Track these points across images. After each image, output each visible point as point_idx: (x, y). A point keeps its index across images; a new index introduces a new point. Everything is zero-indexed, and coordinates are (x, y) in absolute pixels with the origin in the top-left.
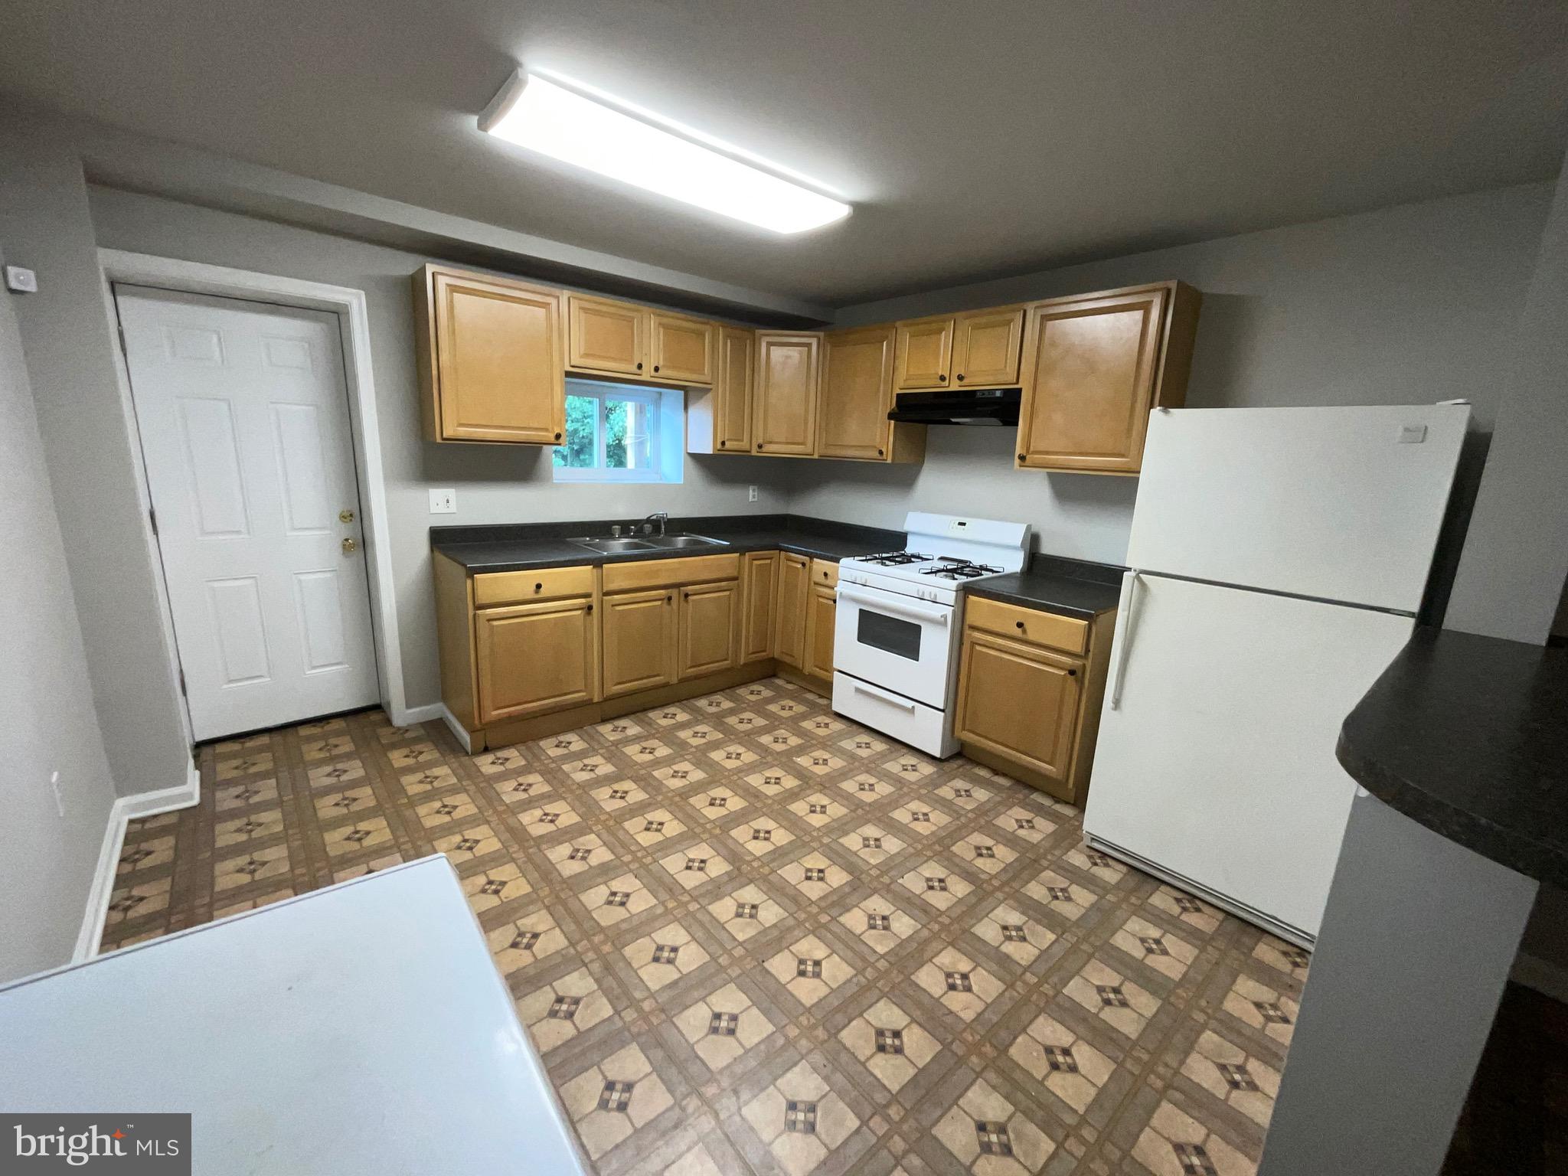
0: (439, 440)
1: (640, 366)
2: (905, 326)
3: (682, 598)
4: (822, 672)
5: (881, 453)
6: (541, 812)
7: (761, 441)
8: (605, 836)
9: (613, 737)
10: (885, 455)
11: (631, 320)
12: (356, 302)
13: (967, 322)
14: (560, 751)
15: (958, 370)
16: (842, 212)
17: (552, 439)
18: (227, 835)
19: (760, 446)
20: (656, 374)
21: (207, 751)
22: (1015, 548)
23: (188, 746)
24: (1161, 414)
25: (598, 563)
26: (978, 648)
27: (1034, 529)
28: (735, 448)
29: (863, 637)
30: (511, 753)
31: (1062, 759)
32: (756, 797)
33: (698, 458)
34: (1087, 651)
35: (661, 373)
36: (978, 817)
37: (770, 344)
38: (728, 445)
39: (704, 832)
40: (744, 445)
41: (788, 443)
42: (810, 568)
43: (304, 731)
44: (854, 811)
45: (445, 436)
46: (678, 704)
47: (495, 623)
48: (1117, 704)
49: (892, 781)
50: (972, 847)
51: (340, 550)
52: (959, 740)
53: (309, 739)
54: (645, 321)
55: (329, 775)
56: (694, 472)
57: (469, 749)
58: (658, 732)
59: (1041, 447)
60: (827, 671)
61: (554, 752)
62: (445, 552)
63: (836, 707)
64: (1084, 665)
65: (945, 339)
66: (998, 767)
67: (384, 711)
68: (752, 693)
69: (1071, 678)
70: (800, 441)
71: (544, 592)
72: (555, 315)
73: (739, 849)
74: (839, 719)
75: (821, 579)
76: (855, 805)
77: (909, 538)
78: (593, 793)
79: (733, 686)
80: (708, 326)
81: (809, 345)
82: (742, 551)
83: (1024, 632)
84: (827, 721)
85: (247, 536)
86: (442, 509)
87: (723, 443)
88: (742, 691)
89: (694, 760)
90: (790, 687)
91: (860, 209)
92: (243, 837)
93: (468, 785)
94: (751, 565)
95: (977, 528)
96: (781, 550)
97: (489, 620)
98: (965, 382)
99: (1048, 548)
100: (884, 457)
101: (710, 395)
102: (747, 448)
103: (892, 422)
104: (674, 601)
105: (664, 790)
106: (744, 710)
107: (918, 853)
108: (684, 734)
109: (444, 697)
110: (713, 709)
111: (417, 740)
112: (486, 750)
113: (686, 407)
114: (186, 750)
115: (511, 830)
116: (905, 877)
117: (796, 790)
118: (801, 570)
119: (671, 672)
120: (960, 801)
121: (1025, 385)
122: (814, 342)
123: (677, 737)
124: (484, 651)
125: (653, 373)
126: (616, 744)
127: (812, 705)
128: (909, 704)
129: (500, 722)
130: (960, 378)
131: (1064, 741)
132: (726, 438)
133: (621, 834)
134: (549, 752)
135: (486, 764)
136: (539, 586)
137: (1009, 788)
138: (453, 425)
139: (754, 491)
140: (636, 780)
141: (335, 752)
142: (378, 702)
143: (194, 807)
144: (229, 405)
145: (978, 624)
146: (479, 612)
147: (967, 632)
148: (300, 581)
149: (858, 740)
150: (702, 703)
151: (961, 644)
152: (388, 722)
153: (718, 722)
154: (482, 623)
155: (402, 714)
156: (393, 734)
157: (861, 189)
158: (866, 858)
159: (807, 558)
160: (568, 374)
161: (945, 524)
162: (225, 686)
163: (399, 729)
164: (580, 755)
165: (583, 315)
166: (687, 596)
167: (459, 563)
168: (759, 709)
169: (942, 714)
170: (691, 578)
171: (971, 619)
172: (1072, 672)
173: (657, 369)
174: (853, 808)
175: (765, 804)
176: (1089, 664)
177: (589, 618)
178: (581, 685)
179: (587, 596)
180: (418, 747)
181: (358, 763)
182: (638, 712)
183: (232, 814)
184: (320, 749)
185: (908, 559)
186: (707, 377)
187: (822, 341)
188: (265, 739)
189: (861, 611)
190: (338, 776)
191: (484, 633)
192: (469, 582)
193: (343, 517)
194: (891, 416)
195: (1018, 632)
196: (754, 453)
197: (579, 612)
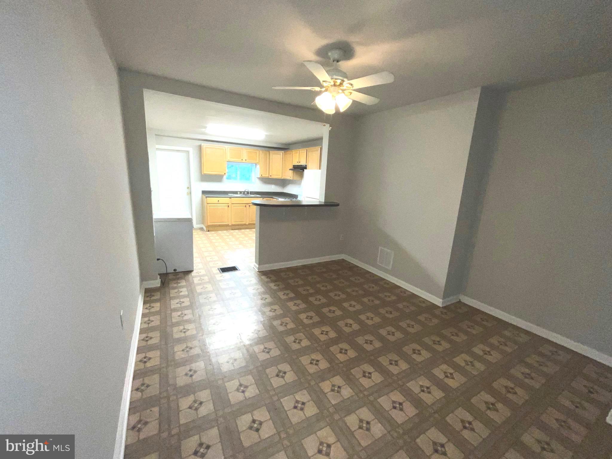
0: (203, 174)
1: (242, 160)
2: (293, 151)
5: (290, 177)
11: (240, 151)
12: (191, 150)
13: (300, 151)
17: (224, 174)
25: (230, 198)
28: (266, 176)
30: (213, 232)
33: (259, 179)
35: (247, 161)
37: (273, 154)
46: (249, 229)
47: (210, 207)
51: (186, 194)
54: (243, 151)
57: (206, 231)
62: (204, 195)
65: (298, 154)
70: (279, 175)
72: (225, 151)
80: (258, 151)
82: (263, 198)
86: (204, 187)
104: (247, 207)
109: (203, 223)
112: (209, 231)
113: (256, 167)
119: (246, 222)
121: (306, 164)
122: (281, 153)
124: (208, 212)
129: (211, 226)
130: (299, 162)
132: (264, 174)
134: (220, 232)
135: (209, 234)
136: (218, 201)
138: (205, 172)
146: (207, 204)
154: (208, 207)
160: (227, 161)
163: (195, 228)
165: (230, 150)
166: (250, 206)
167: (206, 197)
178: (227, 221)
179: (228, 204)
182: (239, 229)
186: (258, 161)
191: (208, 209)
193: (187, 188)
194: (292, 170)
196: (270, 177)
197: (226, 207)
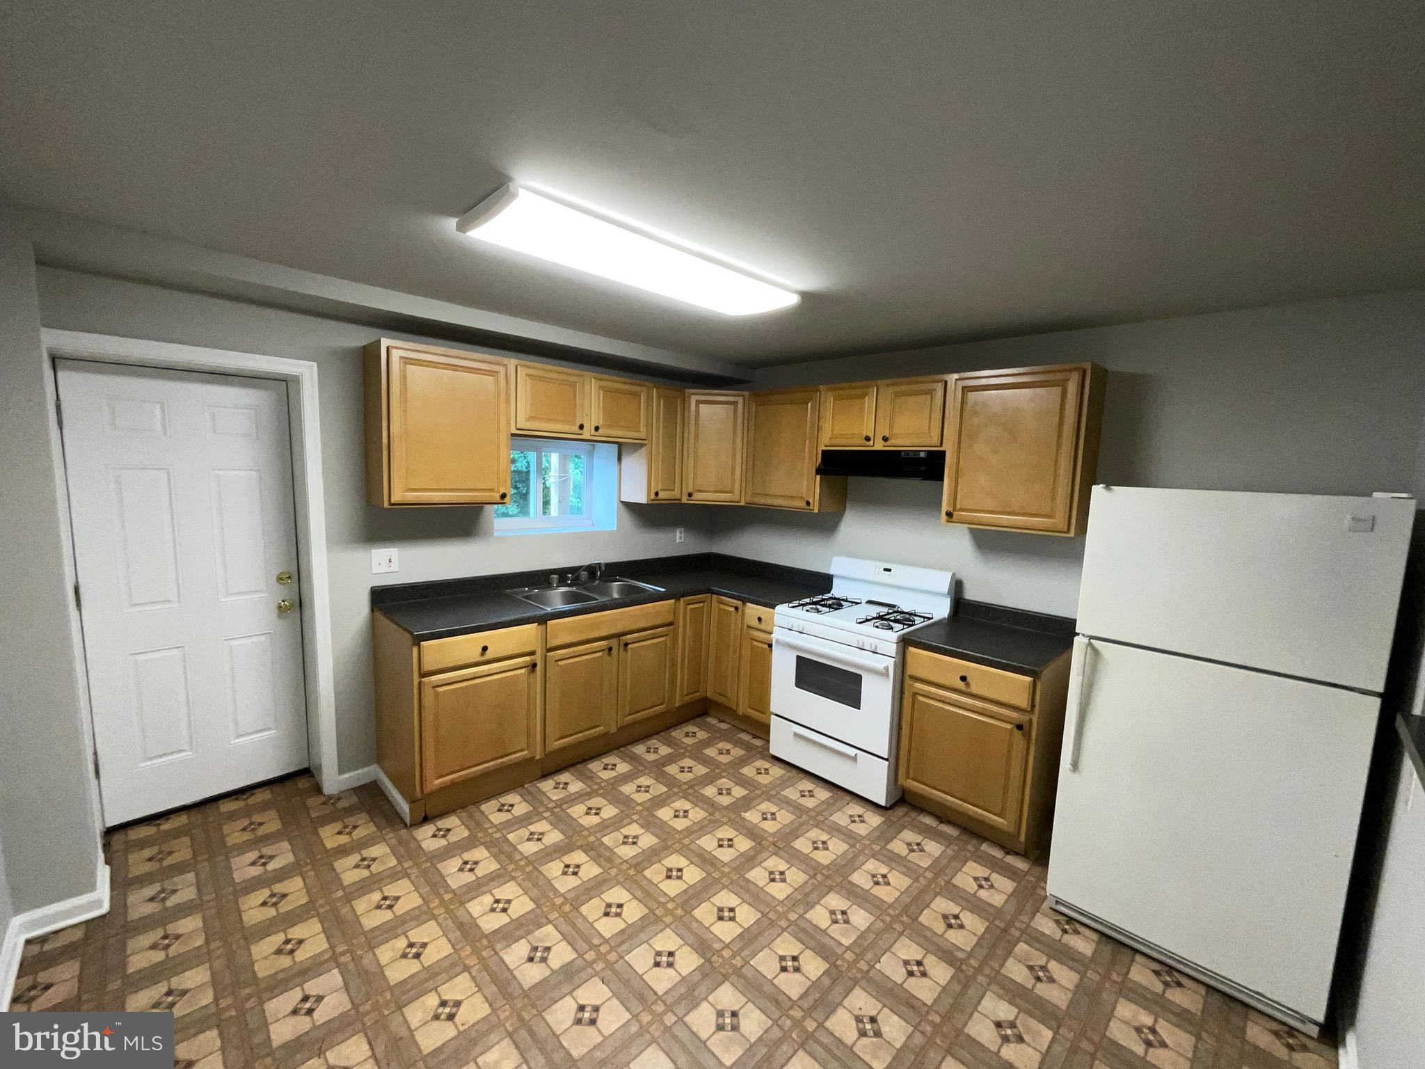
0: (386, 505)
1: (581, 427)
2: (828, 390)
3: (622, 645)
4: (757, 713)
5: (808, 503)
6: (491, 900)
7: (690, 490)
8: (564, 927)
9: (556, 796)
10: (812, 504)
11: (573, 385)
12: (307, 373)
13: (891, 389)
14: (504, 817)
15: (883, 431)
16: (793, 300)
17: (498, 499)
18: (141, 956)
19: (690, 495)
20: (597, 433)
21: (118, 838)
22: (942, 595)
23: (98, 832)
24: (1104, 491)
25: (542, 620)
26: (921, 698)
27: (959, 576)
28: (667, 497)
29: (801, 682)
30: (451, 821)
31: (1012, 814)
32: (713, 865)
33: (631, 507)
34: (1033, 706)
35: (601, 432)
36: (937, 875)
37: (698, 402)
38: (661, 495)
39: (666, 915)
40: (675, 494)
41: (716, 492)
42: (743, 611)
43: (226, 807)
44: (814, 876)
45: (392, 501)
46: (616, 752)
47: (440, 689)
48: (1075, 766)
49: (843, 837)
50: (940, 916)
51: (276, 612)
52: (902, 786)
53: (232, 816)
54: (587, 388)
55: (253, 864)
56: (627, 519)
57: (408, 821)
58: (601, 788)
59: (967, 504)
60: (763, 713)
61: (498, 818)
62: (388, 613)
63: (774, 750)
64: (1031, 720)
65: (870, 401)
66: (944, 815)
67: (313, 776)
68: (687, 735)
69: (1018, 733)
70: (729, 490)
71: (489, 655)
72: (503, 382)
73: (707, 936)
74: (777, 763)
75: (755, 623)
76: (813, 869)
77: (835, 580)
78: (544, 869)
79: (668, 728)
80: (644, 388)
81: (735, 403)
82: (676, 596)
83: (968, 685)
84: (767, 765)
85: (177, 605)
86: (384, 568)
87: (657, 494)
88: (677, 734)
89: (641, 821)
90: (723, 726)
91: (808, 297)
92: (158, 956)
93: (410, 867)
94: (685, 609)
95: (901, 574)
96: (712, 593)
97: (434, 687)
98: (888, 443)
99: (971, 594)
100: (811, 507)
101: (644, 449)
102: (678, 496)
103: (818, 477)
104: (614, 651)
105: (618, 861)
106: (683, 756)
107: (888, 928)
108: (627, 789)
109: (379, 757)
110: (651, 757)
111: (349, 811)
112: (426, 819)
113: (620, 459)
114: (95, 837)
115: (461, 926)
116: (881, 960)
117: (752, 853)
118: (733, 613)
119: (610, 723)
120: (914, 857)
121: (949, 448)
122: (740, 400)
123: (622, 793)
124: (429, 717)
125: (593, 432)
126: (560, 804)
127: (748, 747)
128: (852, 752)
129: (442, 790)
130: (885, 439)
131: (1013, 795)
132: (659, 488)
133: (579, 922)
134: (491, 818)
135: (426, 838)
136: (485, 649)
137: (957, 838)
138: (400, 491)
139: (681, 533)
140: (588, 849)
141: (261, 831)
142: (306, 765)
143: (103, 916)
144: (169, 473)
145: (919, 674)
146: (425, 680)
147: (908, 681)
148: (231, 647)
149: (801, 788)
150: (639, 749)
151: (902, 692)
152: (318, 789)
153: (658, 769)
154: (427, 690)
155: (334, 779)
156: (324, 803)
157: (813, 281)
158: (837, 937)
159: (740, 603)
160: (513, 435)
161: (872, 570)
162: (142, 765)
163: (330, 797)
164: (526, 820)
165: (529, 381)
166: (626, 645)
167: (405, 630)
168: (696, 753)
169: (887, 763)
170: (627, 628)
171: (911, 670)
172: (1020, 727)
173: (597, 429)
174: (812, 872)
175: (722, 872)
176: (1035, 718)
177: (532, 675)
178: (523, 745)
179: (532, 653)
180: (351, 821)
181: (285, 845)
182: (576, 764)
183: (146, 924)
184: (244, 829)
185: (837, 604)
186: (642, 435)
187: (747, 400)
188: (183, 819)
189: (798, 657)
190: (264, 864)
191: (428, 699)
192: (415, 650)
193: (280, 579)
194: (818, 471)
195: (962, 685)
196: (684, 501)
197: (523, 671)
